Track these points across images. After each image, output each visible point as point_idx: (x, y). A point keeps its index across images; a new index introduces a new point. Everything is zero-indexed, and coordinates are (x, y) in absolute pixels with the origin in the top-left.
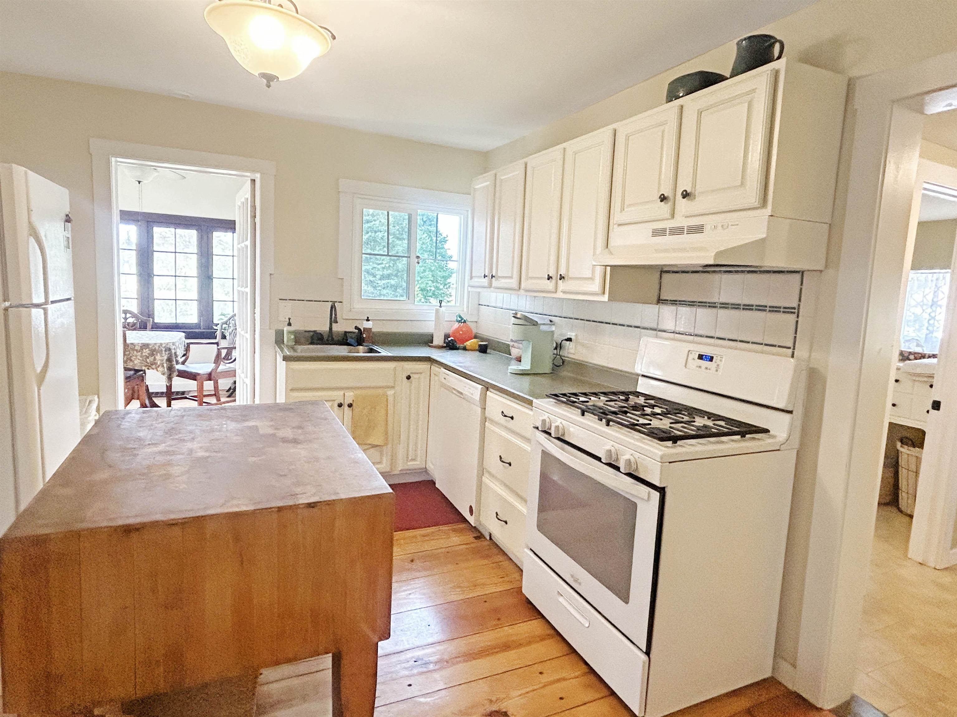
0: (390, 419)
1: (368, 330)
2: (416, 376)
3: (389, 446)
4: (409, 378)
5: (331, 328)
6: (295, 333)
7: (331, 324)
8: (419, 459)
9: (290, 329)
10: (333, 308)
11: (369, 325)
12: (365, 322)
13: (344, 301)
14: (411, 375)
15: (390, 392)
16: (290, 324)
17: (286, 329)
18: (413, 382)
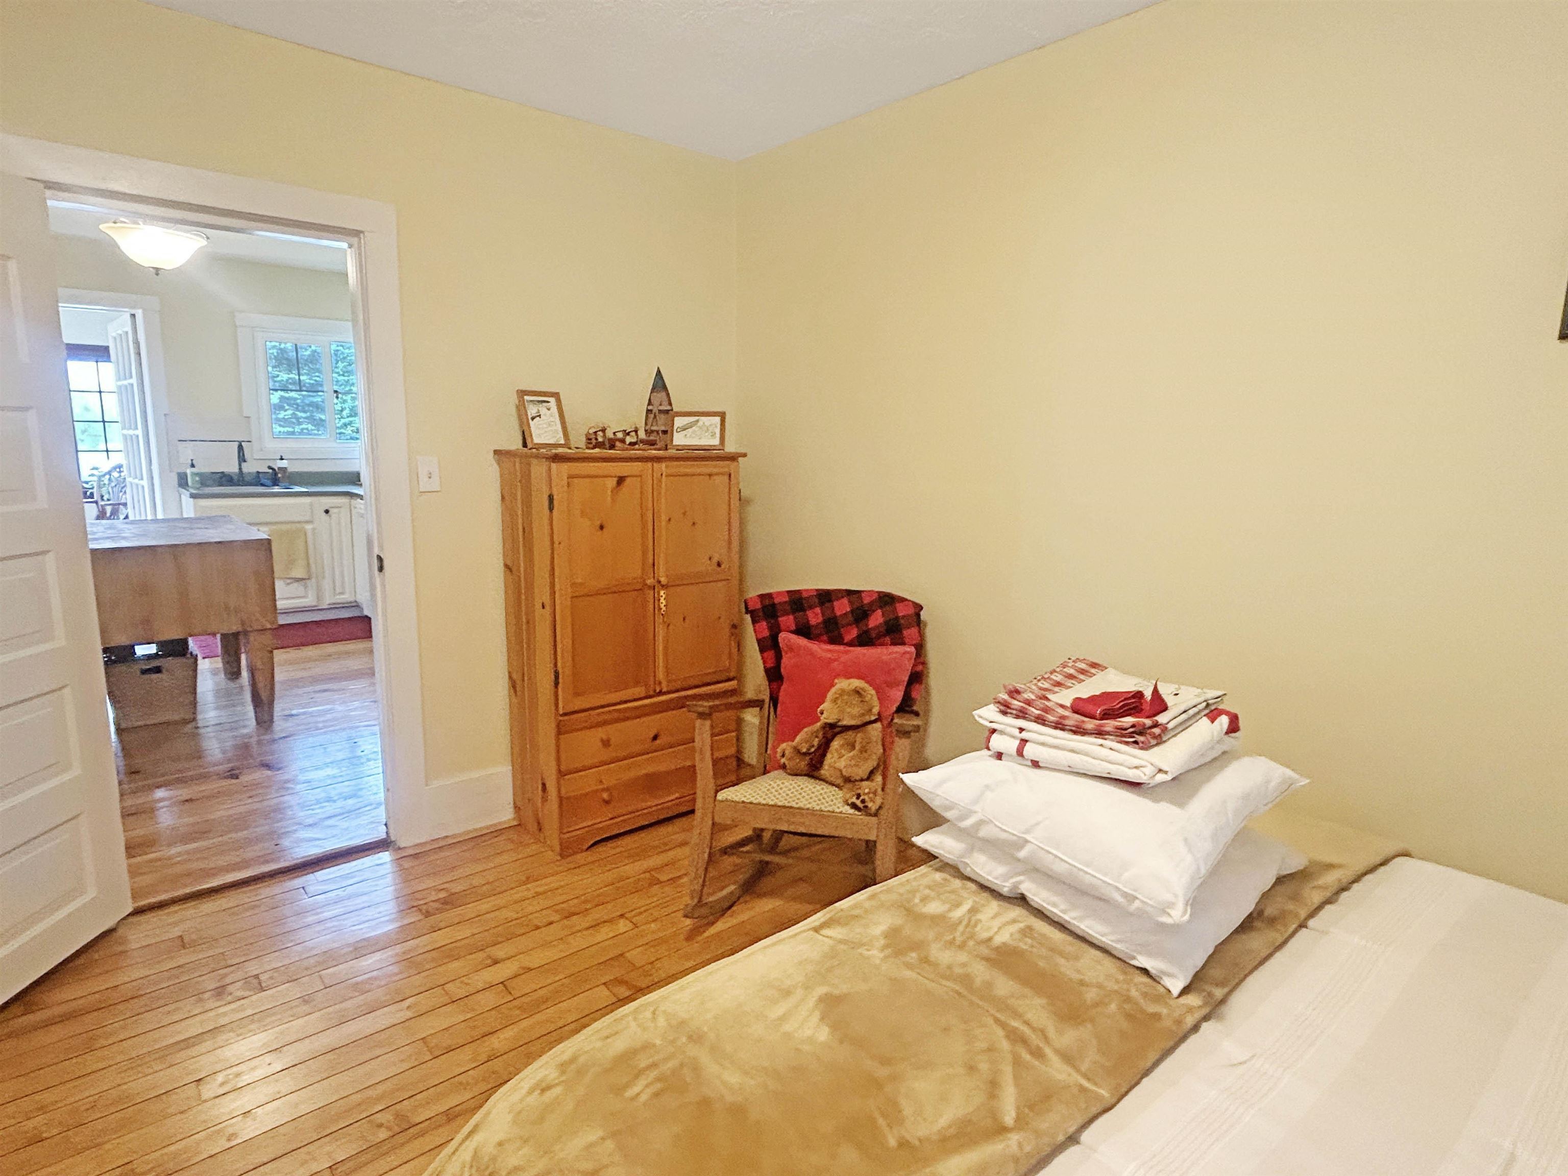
0: (311, 551)
1: (283, 470)
2: (336, 510)
3: (313, 580)
4: (327, 512)
5: (240, 469)
6: (199, 474)
7: (240, 465)
8: (347, 590)
9: (193, 470)
10: (240, 448)
11: (284, 464)
12: (278, 461)
13: (253, 440)
14: (330, 509)
15: (309, 527)
16: (193, 466)
17: (189, 471)
18: (333, 516)
